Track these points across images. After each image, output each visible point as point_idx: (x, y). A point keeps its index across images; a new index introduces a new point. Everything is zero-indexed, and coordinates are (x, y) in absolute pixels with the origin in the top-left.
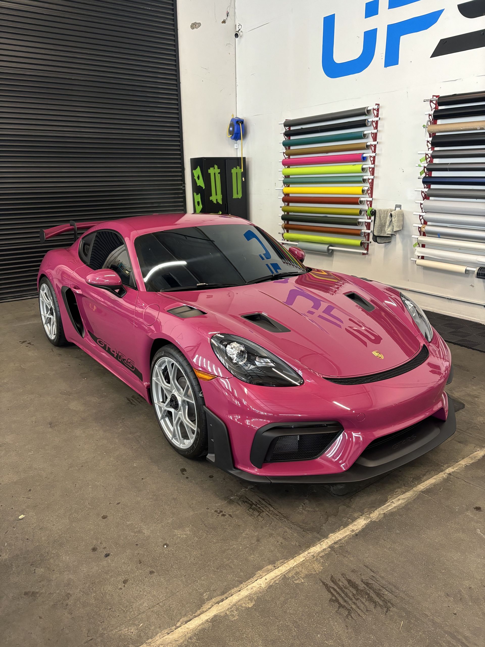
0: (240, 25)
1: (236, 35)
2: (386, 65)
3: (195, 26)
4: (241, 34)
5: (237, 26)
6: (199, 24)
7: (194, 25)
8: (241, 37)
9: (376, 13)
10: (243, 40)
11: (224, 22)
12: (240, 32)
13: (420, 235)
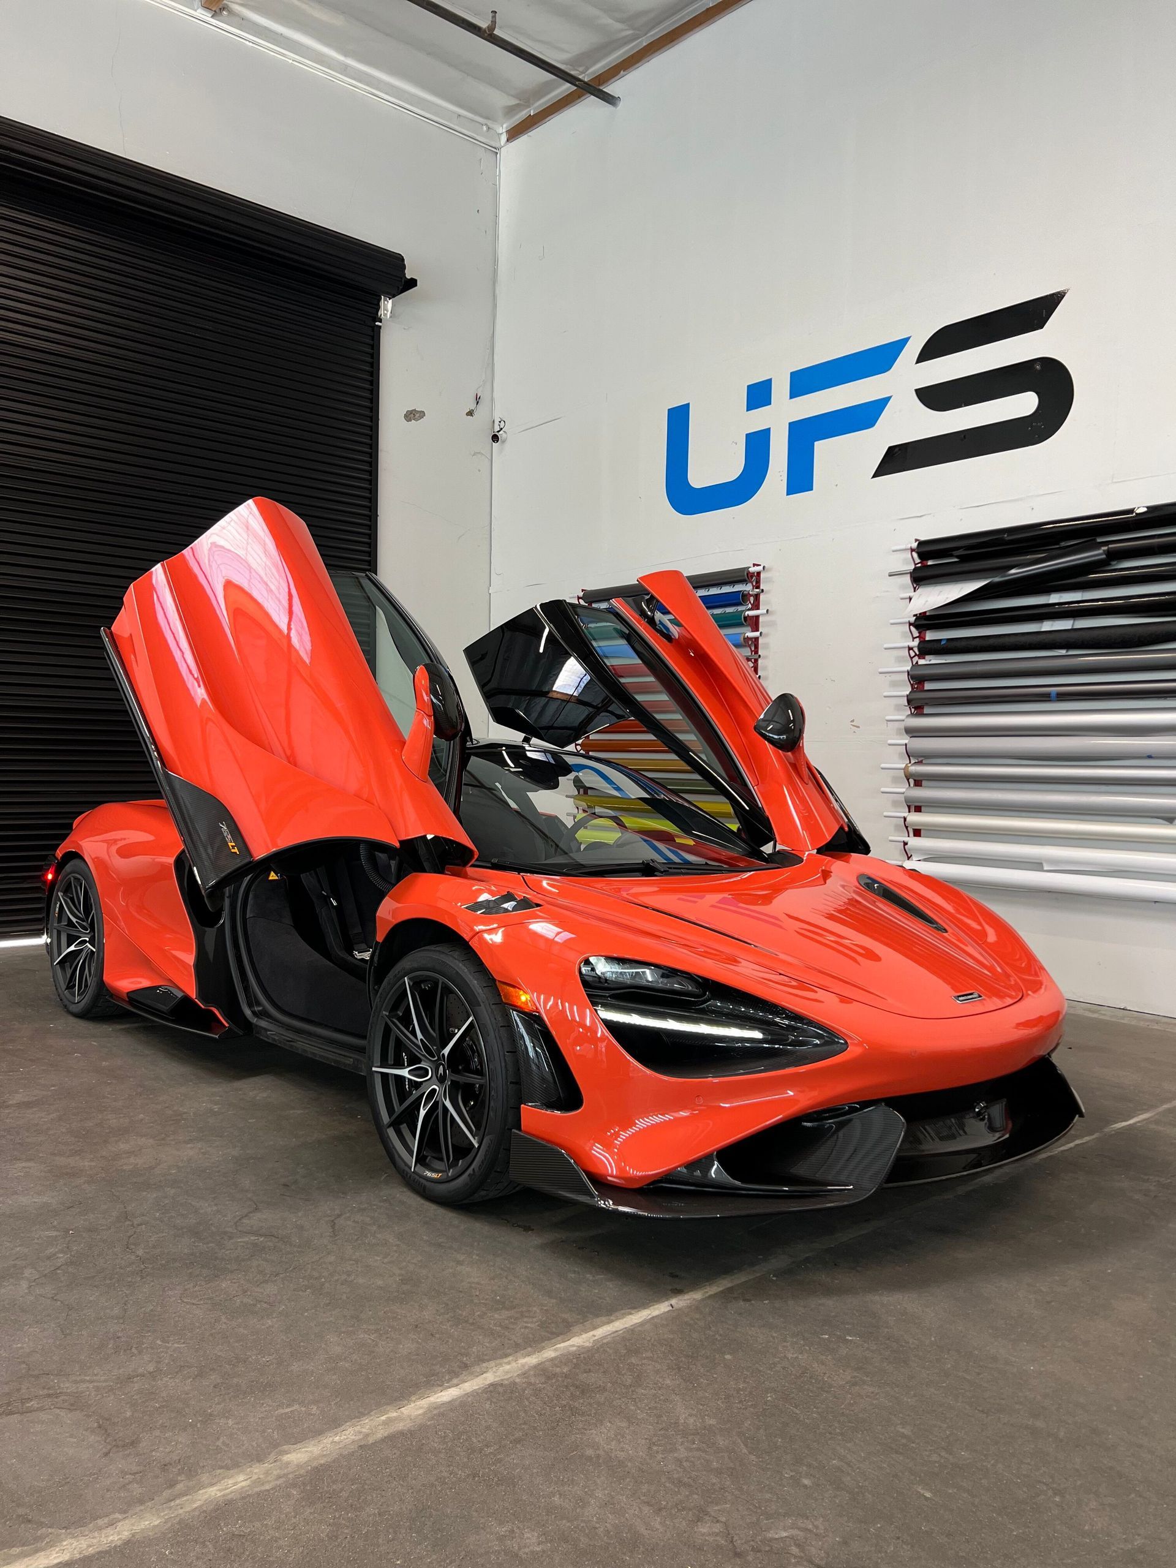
0: (502, 422)
1: (495, 438)
2: (791, 490)
3: (412, 415)
4: (504, 435)
5: (497, 423)
6: (422, 414)
7: (411, 413)
8: (504, 442)
9: (768, 402)
10: (507, 445)
11: (470, 413)
12: (501, 432)
13: (909, 812)
